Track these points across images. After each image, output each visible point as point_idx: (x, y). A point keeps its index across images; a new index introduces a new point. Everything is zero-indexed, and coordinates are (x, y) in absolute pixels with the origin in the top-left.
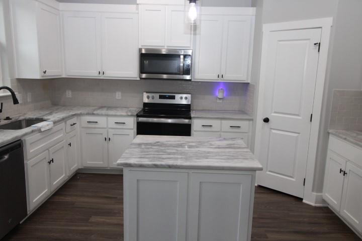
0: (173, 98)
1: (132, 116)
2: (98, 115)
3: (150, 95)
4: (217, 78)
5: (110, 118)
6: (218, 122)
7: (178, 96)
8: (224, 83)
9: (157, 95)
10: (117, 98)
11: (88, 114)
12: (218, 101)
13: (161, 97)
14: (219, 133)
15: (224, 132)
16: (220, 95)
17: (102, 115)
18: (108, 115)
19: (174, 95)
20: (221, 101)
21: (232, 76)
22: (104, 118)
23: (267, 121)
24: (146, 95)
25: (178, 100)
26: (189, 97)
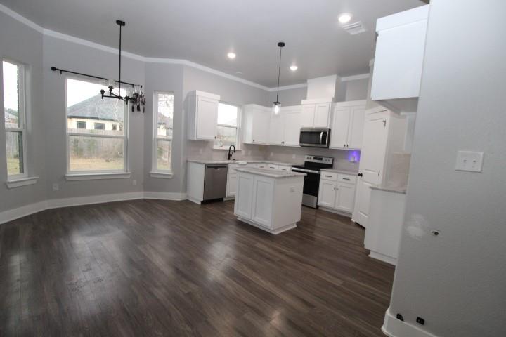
0: (321, 159)
1: (290, 166)
2: (275, 164)
3: (309, 157)
4: (344, 147)
6: (336, 174)
7: (324, 159)
9: (312, 157)
10: (293, 158)
11: (271, 163)
13: (315, 158)
14: (336, 182)
15: (339, 182)
16: (353, 159)
17: (277, 164)
18: (279, 165)
19: (322, 157)
20: (353, 164)
21: (353, 146)
22: (277, 166)
23: (361, 175)
24: (306, 156)
25: (324, 161)
26: (331, 159)
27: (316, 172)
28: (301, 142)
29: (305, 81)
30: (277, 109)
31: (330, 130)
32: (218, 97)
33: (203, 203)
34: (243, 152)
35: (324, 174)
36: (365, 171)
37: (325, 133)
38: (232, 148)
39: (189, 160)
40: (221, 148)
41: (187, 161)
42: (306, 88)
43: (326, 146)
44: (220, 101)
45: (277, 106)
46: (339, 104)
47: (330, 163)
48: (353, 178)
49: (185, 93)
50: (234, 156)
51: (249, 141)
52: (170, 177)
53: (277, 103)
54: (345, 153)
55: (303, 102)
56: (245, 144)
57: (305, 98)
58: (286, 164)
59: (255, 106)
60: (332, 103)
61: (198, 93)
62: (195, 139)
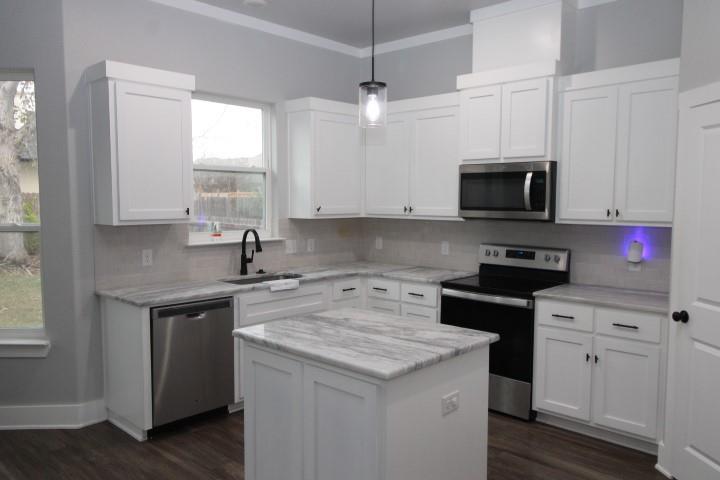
0: (531, 256)
1: (434, 283)
2: (387, 278)
3: (492, 249)
4: (605, 218)
5: (404, 285)
6: (589, 310)
7: (540, 255)
8: (645, 229)
9: (502, 251)
10: (443, 253)
11: (376, 276)
12: (632, 268)
13: (509, 254)
14: (591, 336)
15: (602, 335)
16: (633, 255)
17: (394, 279)
18: (402, 280)
19: (533, 250)
21: (638, 213)
22: (396, 284)
23: (682, 317)
24: (483, 248)
25: (540, 262)
26: (563, 257)
27: (521, 302)
28: (463, 206)
29: (464, 18)
30: (373, 107)
31: (554, 165)
32: (189, 81)
33: (154, 434)
34: (291, 246)
35: (546, 308)
36: (697, 304)
37: (539, 175)
38: (251, 238)
39: (102, 292)
40: (217, 241)
41: (98, 297)
42: (468, 40)
43: (546, 215)
44: (197, 94)
45: (373, 97)
46: (577, 79)
47: (561, 266)
48: (650, 324)
49: (74, 70)
50: (260, 261)
51: (305, 212)
52: (44, 354)
53: (372, 86)
54: (609, 235)
55: (462, 81)
56: (296, 222)
57: (468, 70)
58: (422, 277)
59: (315, 102)
60: (555, 76)
61: (113, 69)
62: (115, 223)
